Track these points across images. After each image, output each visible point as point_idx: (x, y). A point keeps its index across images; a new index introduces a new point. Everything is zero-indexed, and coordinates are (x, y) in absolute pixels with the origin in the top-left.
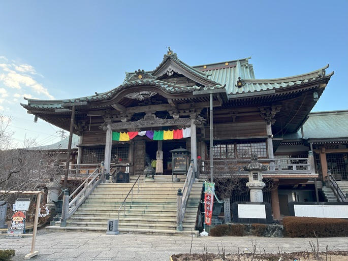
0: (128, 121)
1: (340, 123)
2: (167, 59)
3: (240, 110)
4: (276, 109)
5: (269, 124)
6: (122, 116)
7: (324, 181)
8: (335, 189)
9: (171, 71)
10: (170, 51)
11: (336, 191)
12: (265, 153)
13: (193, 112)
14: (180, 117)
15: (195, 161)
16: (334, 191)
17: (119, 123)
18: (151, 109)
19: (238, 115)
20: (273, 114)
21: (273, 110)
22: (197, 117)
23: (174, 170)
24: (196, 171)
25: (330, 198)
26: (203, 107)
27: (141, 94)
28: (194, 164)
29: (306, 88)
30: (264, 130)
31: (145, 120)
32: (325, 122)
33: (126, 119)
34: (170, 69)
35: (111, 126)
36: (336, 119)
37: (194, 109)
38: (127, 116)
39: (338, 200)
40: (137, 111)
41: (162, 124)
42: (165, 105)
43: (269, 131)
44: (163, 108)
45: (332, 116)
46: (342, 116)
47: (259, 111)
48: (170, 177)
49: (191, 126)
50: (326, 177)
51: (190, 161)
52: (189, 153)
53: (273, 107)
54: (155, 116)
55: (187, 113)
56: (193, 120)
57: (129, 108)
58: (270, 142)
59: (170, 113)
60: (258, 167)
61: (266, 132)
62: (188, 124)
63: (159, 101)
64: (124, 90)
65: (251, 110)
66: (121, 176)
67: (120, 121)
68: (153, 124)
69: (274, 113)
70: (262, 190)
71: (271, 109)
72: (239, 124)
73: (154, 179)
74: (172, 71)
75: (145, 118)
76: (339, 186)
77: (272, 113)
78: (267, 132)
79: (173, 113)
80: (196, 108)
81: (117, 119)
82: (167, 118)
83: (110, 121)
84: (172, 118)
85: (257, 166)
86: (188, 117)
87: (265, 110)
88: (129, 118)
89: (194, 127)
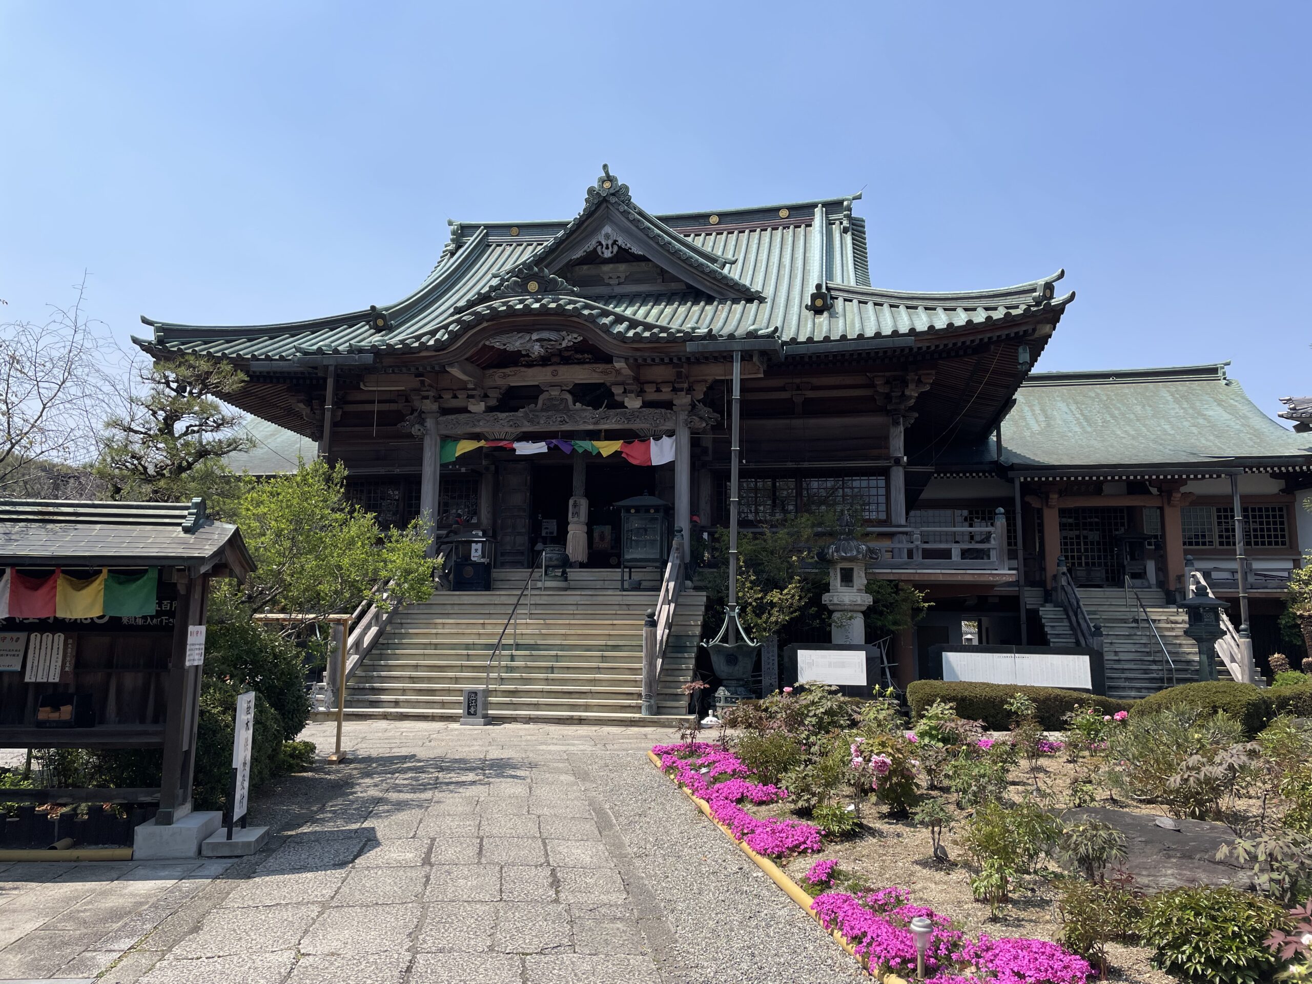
0: (489, 409)
1: (1116, 412)
2: (599, 205)
3: (816, 381)
4: (919, 382)
5: (896, 423)
6: (472, 397)
7: (1049, 587)
8: (1071, 611)
9: (610, 242)
10: (609, 178)
11: (1073, 619)
12: (883, 507)
13: (683, 393)
14: (646, 405)
15: (686, 533)
16: (1069, 618)
17: (462, 417)
18: (557, 379)
19: (810, 394)
20: (911, 397)
21: (912, 386)
22: (693, 406)
23: (627, 557)
24: (687, 560)
25: (1058, 636)
26: (710, 379)
27: (537, 340)
28: (683, 541)
29: (998, 333)
30: (883, 440)
31: (542, 410)
32: (1073, 407)
33: (482, 406)
34: (607, 236)
35: (437, 423)
36: (1108, 397)
37: (686, 386)
38: (486, 396)
39: (1078, 643)
40: (515, 382)
41: (595, 424)
42: (601, 367)
43: (897, 445)
44: (596, 375)
45: (1098, 389)
46: (1127, 389)
47: (872, 386)
48: (615, 574)
49: (677, 432)
50: (1055, 577)
51: (671, 531)
52: (669, 511)
53: (911, 376)
54: (569, 397)
55: (666, 394)
56: (683, 416)
57: (491, 371)
58: (898, 478)
59: (617, 390)
60: (855, 553)
61: (888, 448)
62: (668, 426)
63: (582, 353)
64: (485, 324)
65: (848, 380)
66: (469, 572)
67: (465, 410)
68: (563, 422)
69: (912, 392)
70: (863, 612)
71: (905, 384)
72: (812, 422)
73: (566, 580)
74: (615, 242)
75: (540, 402)
76: (1081, 604)
77: (907, 393)
78: (891, 448)
79: (625, 392)
80: (692, 379)
81: (455, 403)
82: (609, 407)
83: (435, 407)
84: (622, 405)
85: (851, 550)
86: (668, 405)
87: (887, 382)
88: (493, 402)
89: (684, 436)
